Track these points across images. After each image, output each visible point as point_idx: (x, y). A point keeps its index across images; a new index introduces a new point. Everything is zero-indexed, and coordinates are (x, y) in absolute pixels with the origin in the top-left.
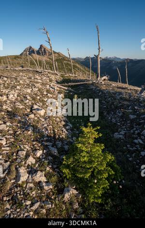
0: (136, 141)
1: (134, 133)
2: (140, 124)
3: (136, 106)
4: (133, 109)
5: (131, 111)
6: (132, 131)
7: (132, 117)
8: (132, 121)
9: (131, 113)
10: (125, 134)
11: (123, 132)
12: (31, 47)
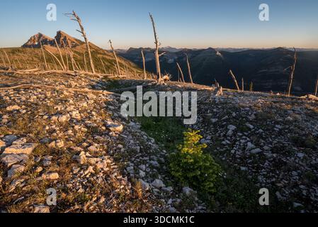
0: (224, 142)
1: (220, 136)
2: (223, 126)
3: (214, 108)
4: (212, 112)
5: (210, 114)
6: (217, 135)
7: (214, 120)
8: (215, 124)
9: (212, 117)
10: (212, 138)
11: (209, 137)
12: (40, 35)
